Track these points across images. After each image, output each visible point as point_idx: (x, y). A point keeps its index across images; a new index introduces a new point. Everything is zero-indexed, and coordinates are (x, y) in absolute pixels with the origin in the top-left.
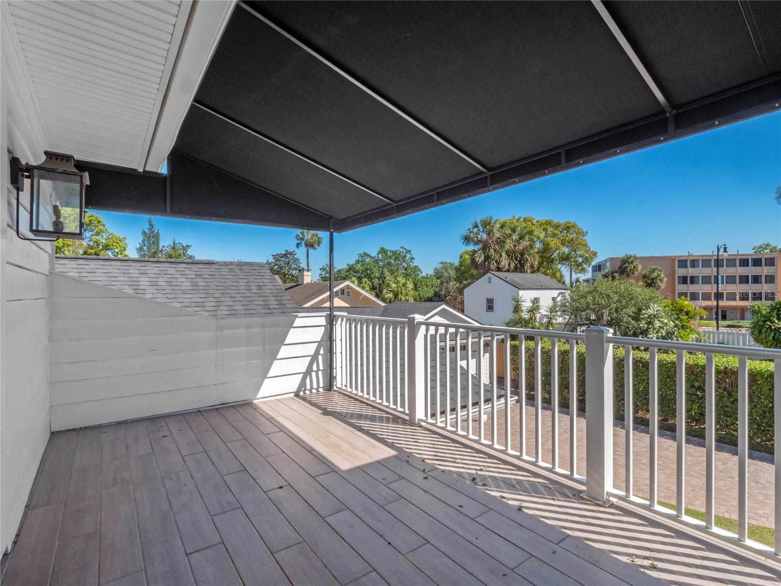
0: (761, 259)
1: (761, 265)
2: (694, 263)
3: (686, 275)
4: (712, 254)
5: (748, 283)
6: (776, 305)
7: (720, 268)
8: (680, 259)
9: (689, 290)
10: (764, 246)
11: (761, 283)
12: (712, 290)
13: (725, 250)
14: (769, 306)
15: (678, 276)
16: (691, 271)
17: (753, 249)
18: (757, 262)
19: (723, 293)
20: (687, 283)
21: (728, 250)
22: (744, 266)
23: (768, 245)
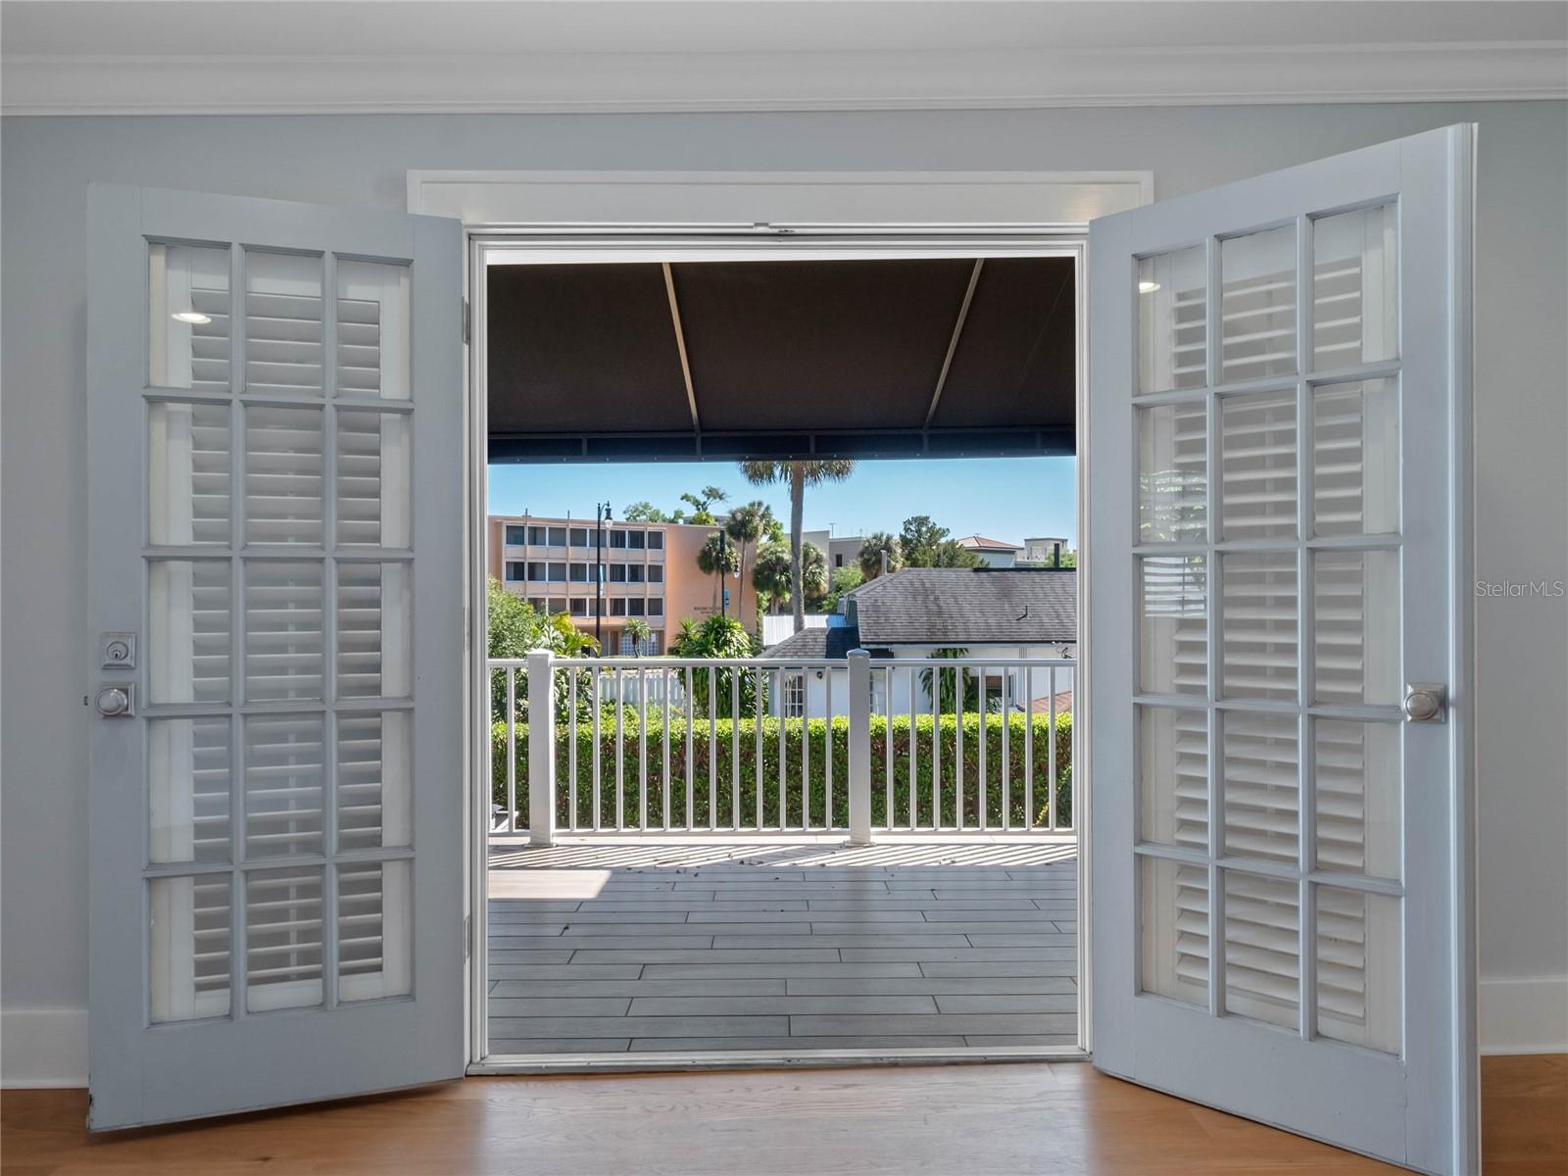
0: (643, 533)
1: (643, 547)
2: (536, 535)
3: (521, 560)
4: (566, 518)
5: (624, 581)
6: (713, 622)
7: (601, 549)
8: (511, 523)
9: (528, 592)
10: (641, 508)
11: (643, 581)
12: (567, 595)
13: (608, 517)
14: (703, 626)
15: (507, 563)
16: (530, 553)
17: (625, 512)
18: (637, 540)
19: (585, 599)
20: (523, 579)
21: (612, 515)
22: (617, 546)
23: (646, 506)
